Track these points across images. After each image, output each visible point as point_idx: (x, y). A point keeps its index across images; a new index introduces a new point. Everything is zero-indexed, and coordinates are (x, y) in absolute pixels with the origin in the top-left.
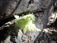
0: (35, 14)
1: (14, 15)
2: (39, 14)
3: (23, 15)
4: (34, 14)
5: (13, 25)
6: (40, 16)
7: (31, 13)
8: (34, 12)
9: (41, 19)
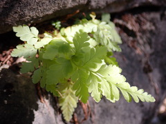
0: (120, 22)
1: (11, 26)
2: (139, 22)
3: (58, 24)
4: (112, 20)
5: (10, 75)
6: (143, 32)
7: (99, 18)
8: (113, 10)
9: (150, 44)
